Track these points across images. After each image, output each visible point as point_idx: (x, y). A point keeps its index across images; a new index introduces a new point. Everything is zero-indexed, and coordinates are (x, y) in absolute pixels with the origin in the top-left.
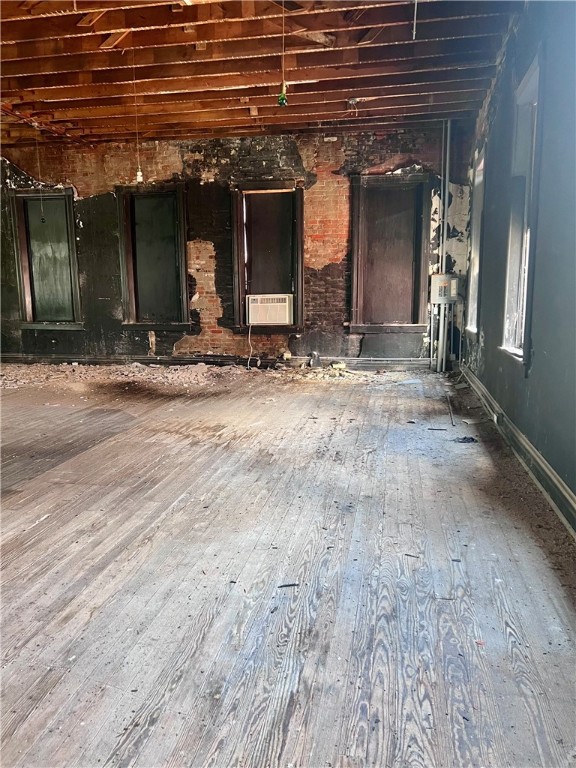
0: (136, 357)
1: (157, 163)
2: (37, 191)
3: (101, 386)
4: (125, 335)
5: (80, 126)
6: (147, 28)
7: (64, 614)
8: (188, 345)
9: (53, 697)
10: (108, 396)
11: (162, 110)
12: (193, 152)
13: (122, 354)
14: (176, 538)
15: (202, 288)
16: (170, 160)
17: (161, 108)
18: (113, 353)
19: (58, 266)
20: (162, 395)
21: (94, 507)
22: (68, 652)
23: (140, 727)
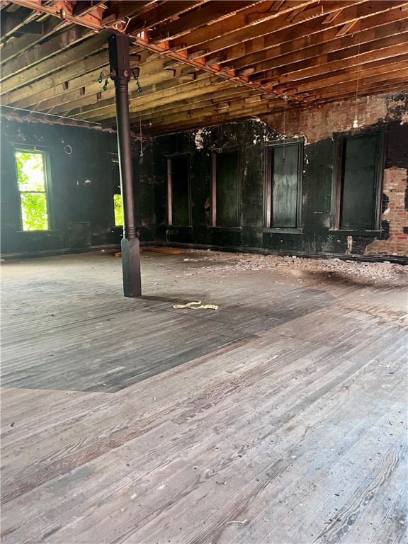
0: (337, 255)
1: (366, 113)
2: (282, 141)
3: (311, 273)
4: (331, 237)
5: (314, 94)
6: (373, 14)
7: (288, 425)
8: (377, 247)
9: (282, 479)
10: (316, 281)
11: (376, 73)
12: (396, 100)
13: (326, 252)
14: (367, 391)
15: (394, 204)
16: (377, 109)
17: (375, 71)
18: (321, 250)
19: (289, 190)
20: (355, 284)
21: (307, 357)
22: (291, 452)
23: (342, 523)
